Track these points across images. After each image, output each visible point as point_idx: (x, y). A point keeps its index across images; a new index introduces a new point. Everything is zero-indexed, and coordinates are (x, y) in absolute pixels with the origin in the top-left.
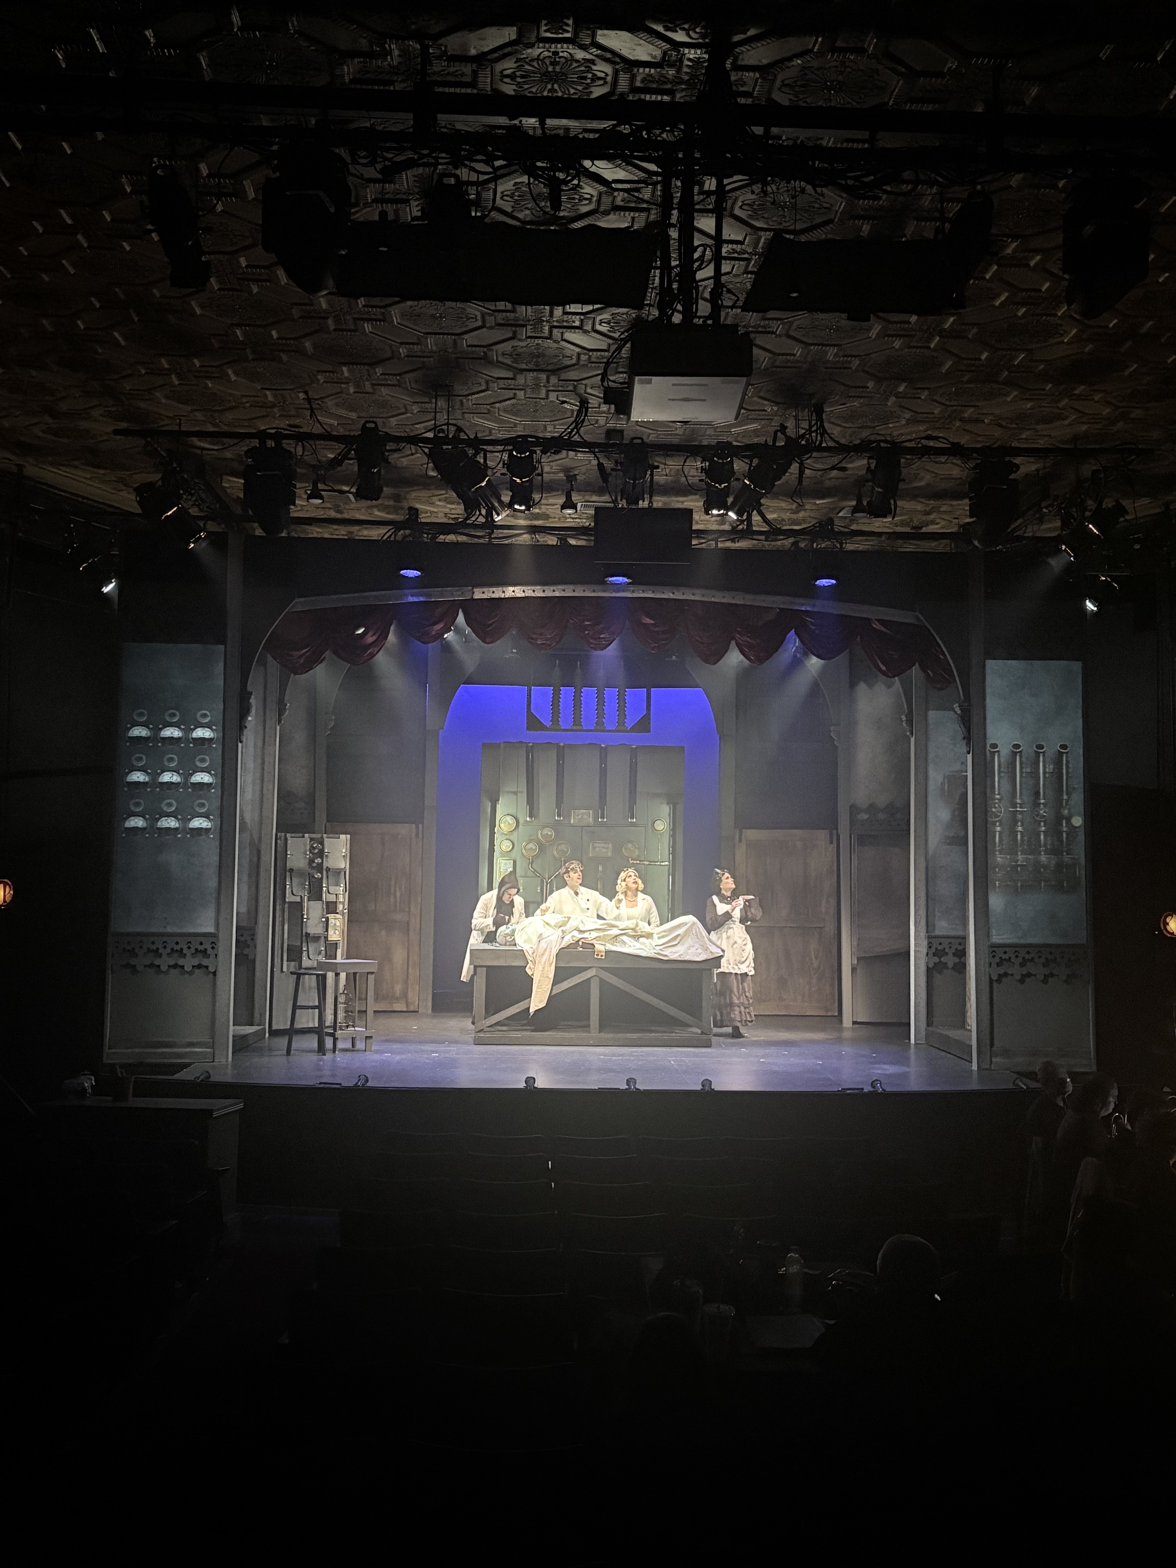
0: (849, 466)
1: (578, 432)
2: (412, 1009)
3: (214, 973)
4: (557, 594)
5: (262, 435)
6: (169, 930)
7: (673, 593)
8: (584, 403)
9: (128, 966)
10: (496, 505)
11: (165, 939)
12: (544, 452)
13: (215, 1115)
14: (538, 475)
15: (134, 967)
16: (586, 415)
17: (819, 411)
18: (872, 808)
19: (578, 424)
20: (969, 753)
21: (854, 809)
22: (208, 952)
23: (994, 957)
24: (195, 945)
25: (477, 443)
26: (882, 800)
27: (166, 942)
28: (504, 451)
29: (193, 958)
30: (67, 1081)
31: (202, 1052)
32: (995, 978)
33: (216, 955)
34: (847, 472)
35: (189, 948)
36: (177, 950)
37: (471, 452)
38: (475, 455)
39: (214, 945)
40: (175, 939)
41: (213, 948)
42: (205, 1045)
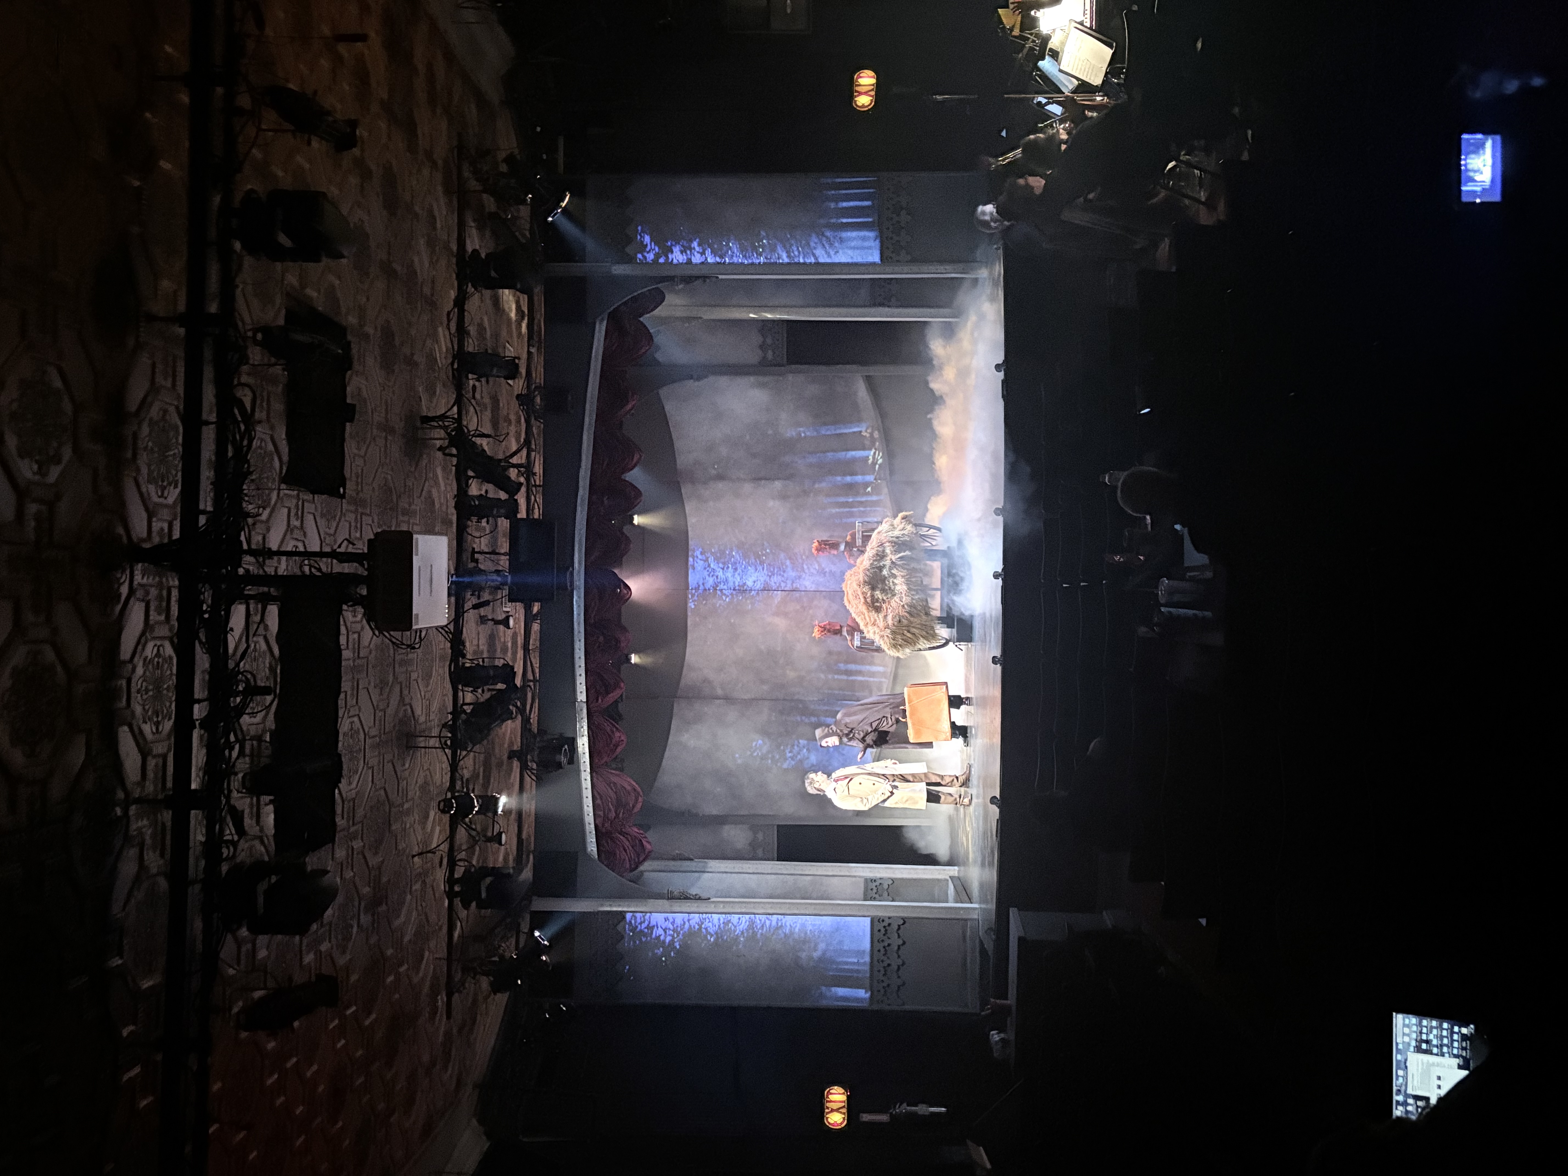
3: (904, 919)
4: (582, 629)
6: (867, 957)
9: (898, 992)
11: (875, 961)
15: (899, 987)
17: (426, 419)
18: (762, 347)
20: (717, 277)
22: (887, 925)
23: (891, 258)
24: (881, 936)
25: (456, 711)
27: (878, 961)
28: (463, 691)
29: (891, 937)
31: (970, 930)
32: (909, 258)
33: (889, 918)
35: (883, 941)
36: (885, 951)
37: (463, 716)
39: (881, 920)
40: (876, 952)
41: (883, 921)
42: (964, 928)
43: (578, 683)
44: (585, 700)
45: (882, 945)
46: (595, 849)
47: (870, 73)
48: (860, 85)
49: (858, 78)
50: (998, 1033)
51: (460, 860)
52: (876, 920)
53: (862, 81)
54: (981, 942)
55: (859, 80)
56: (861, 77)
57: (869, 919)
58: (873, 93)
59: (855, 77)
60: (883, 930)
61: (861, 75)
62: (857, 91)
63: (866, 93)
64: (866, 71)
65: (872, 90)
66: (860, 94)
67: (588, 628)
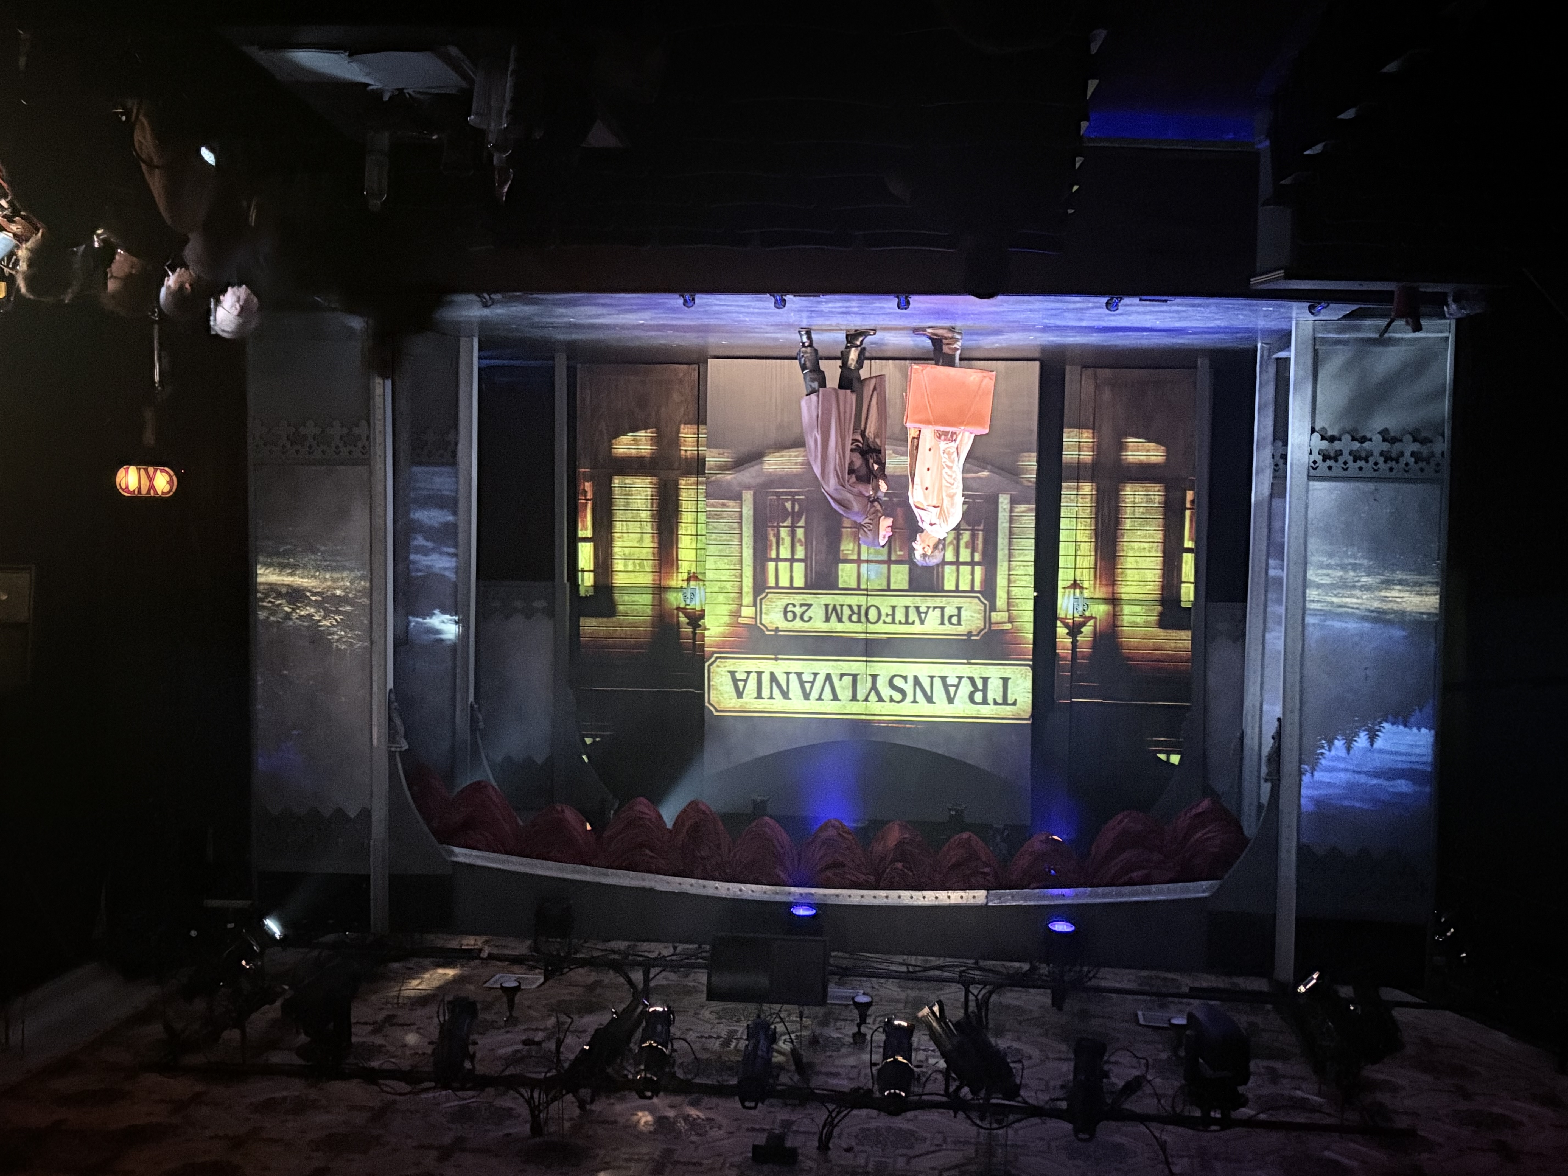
0: (520, 1047)
1: (831, 1113)
2: (1090, 371)
3: (1313, 430)
4: (883, 893)
5: (1226, 1123)
6: (1371, 486)
7: (741, 890)
8: (824, 1147)
9: (1424, 441)
10: (935, 1024)
11: (1375, 474)
12: (870, 1091)
13: (1281, 273)
14: (875, 1065)
15: (1415, 440)
16: (821, 1133)
17: (537, 1128)
18: (529, 614)
19: (830, 1124)
20: (390, 690)
21: (550, 612)
22: (1321, 457)
23: (364, 447)
24: (1337, 467)
25: (954, 1104)
26: (517, 623)
27: (1375, 470)
28: (921, 1095)
29: (1341, 450)
30: (1478, 311)
31: (1329, 332)
32: (364, 423)
33: (1311, 453)
34: (524, 1038)
35: (1345, 463)
36: (1361, 460)
37: (966, 1090)
38: (959, 1088)
39: (1313, 466)
40: (1363, 473)
41: (1315, 462)
42: (1325, 341)
43: (960, 901)
44: (983, 893)
45: (1351, 463)
46: (1205, 884)
47: (121, 473)
48: (139, 489)
49: (129, 492)
51: (1173, 1108)
52: (1313, 472)
53: (133, 484)
54: (1345, 317)
55: (131, 488)
56: (127, 487)
57: (1311, 483)
58: (151, 470)
59: (126, 494)
60: (1329, 463)
61: (124, 487)
62: (149, 492)
63: (151, 479)
64: (118, 480)
65: (146, 470)
66: (152, 487)
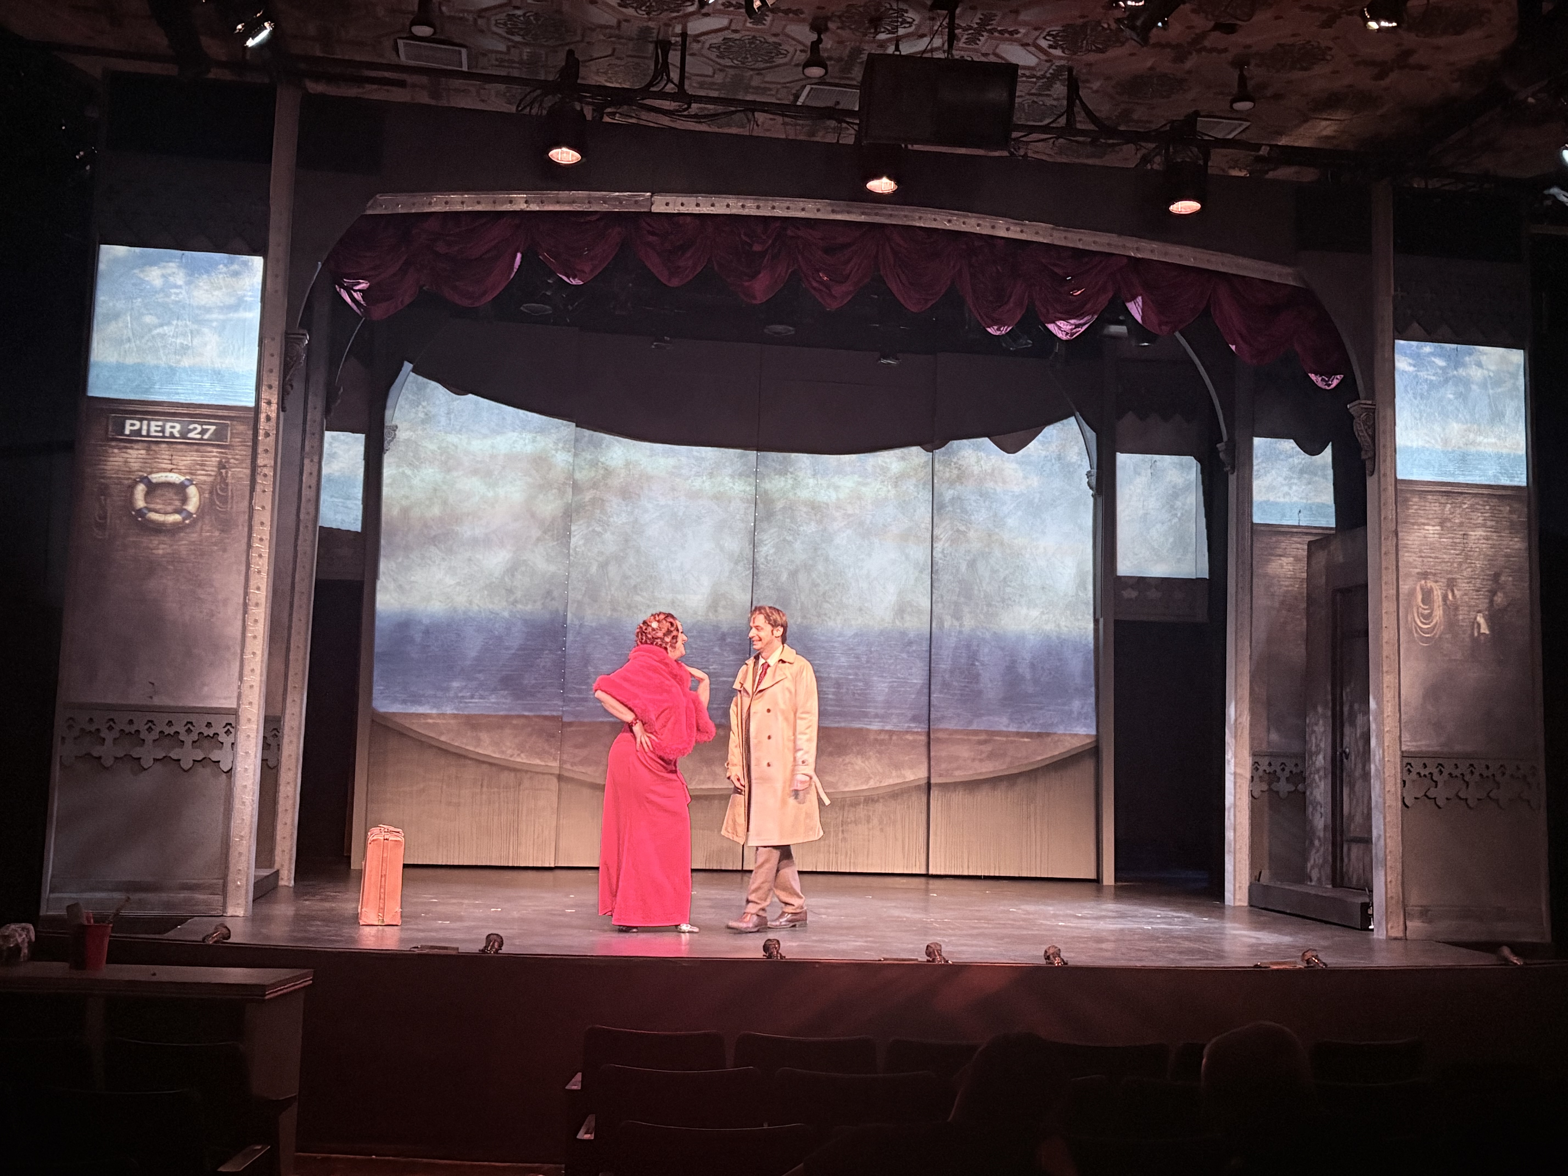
3: (230, 774)
4: (778, 213)
6: (157, 701)
7: (950, 220)
9: (87, 757)
11: (151, 716)
15: (99, 759)
22: (220, 739)
23: (1408, 771)
24: (200, 727)
27: (151, 721)
29: (194, 747)
31: (204, 900)
33: (233, 744)
35: (189, 731)
36: (169, 735)
39: (231, 728)
40: (166, 718)
41: (228, 732)
42: (210, 889)
43: (684, 200)
44: (655, 209)
45: (182, 731)
46: (379, 211)
50: (30, 942)
52: (232, 720)
54: (182, 920)
57: (235, 706)
60: (210, 732)
67: (778, 224)
